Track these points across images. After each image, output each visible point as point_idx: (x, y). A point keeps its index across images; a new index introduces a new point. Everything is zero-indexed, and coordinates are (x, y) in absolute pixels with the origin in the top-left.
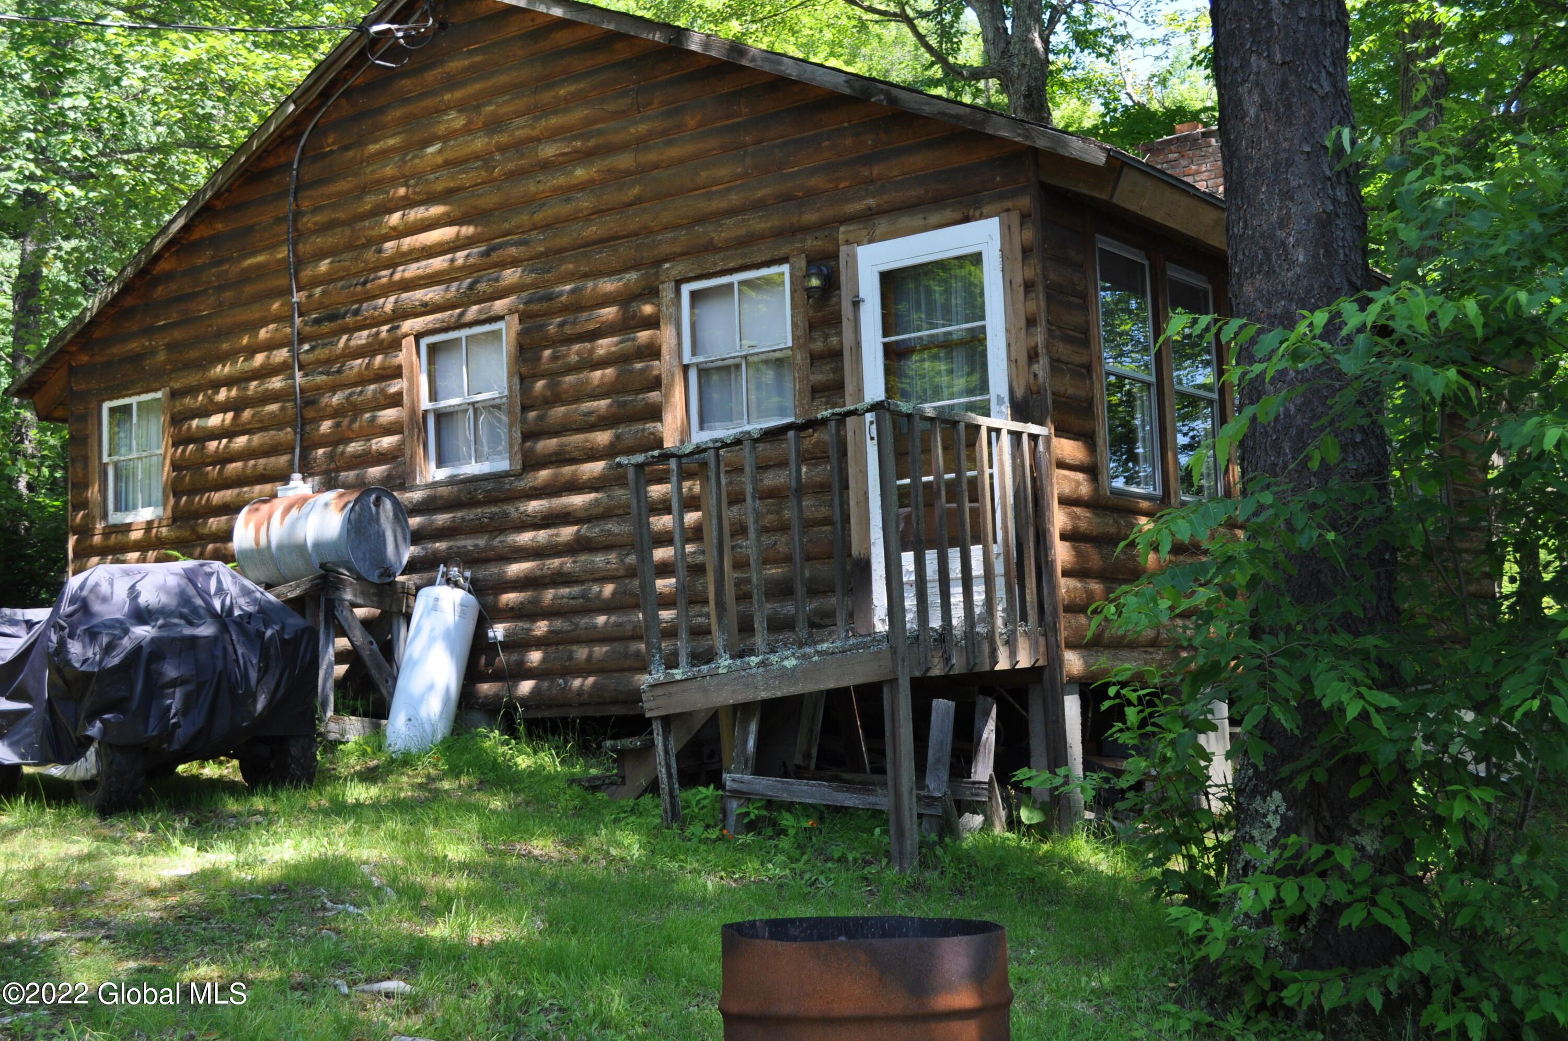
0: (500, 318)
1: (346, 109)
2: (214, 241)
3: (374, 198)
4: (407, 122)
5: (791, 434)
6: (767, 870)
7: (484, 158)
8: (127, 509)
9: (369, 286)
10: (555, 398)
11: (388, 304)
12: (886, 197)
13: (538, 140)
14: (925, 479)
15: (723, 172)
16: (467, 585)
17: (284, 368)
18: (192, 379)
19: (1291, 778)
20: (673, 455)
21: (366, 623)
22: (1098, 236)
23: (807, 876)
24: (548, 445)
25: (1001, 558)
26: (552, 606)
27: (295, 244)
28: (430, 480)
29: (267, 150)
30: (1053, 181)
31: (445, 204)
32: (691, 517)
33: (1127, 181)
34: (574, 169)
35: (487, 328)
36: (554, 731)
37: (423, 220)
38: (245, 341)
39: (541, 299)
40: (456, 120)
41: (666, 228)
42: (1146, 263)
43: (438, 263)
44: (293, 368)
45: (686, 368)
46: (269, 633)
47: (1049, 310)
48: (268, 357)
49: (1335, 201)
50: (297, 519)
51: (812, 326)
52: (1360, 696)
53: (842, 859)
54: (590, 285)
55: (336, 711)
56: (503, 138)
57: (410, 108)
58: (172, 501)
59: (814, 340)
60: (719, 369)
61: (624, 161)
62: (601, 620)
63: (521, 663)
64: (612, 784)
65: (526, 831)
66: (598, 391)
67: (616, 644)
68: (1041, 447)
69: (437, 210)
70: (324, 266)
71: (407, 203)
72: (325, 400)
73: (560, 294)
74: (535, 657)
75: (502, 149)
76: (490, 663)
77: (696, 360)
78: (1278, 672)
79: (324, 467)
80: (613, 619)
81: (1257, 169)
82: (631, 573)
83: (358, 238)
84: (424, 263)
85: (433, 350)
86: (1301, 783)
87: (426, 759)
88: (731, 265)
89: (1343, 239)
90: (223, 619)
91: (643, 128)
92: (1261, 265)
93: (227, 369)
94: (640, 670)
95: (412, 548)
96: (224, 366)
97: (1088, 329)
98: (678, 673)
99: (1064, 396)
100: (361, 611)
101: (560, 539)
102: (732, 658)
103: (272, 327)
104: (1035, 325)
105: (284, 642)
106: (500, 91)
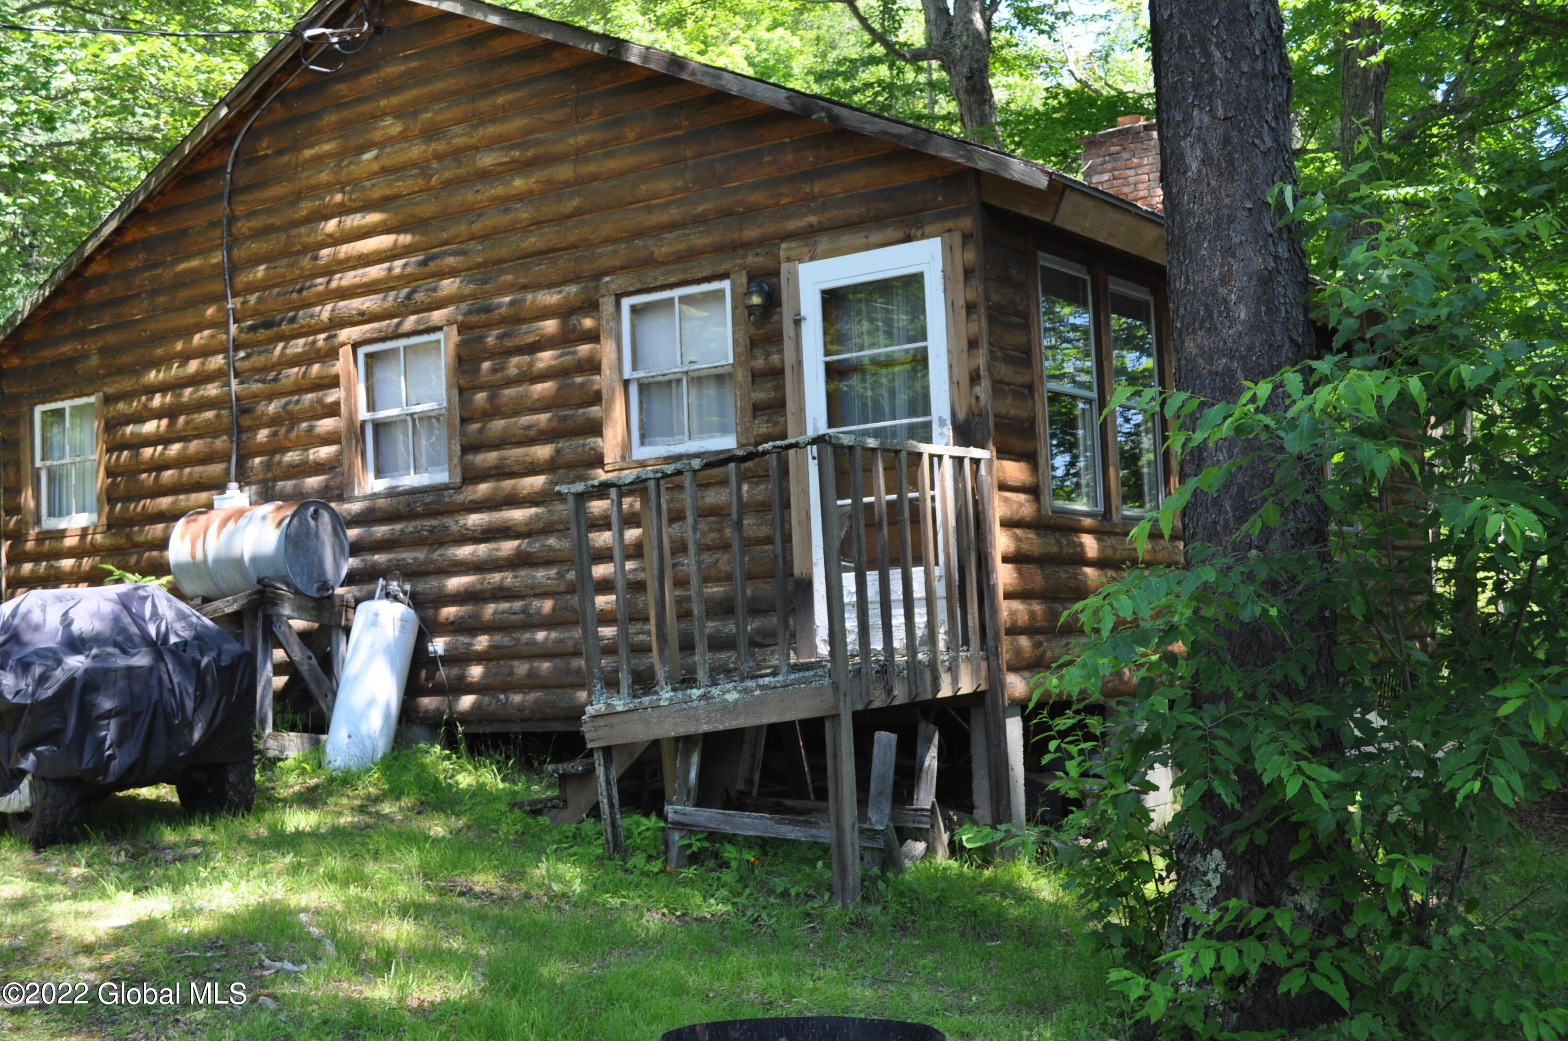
0: (438, 328)
1: (280, 112)
2: (147, 244)
3: (309, 204)
4: (342, 128)
5: (732, 466)
6: (710, 906)
7: (422, 167)
8: (61, 515)
9: (305, 293)
10: (495, 411)
11: (325, 312)
12: (827, 215)
13: (476, 148)
14: (866, 500)
15: (663, 186)
16: (407, 600)
17: (219, 375)
18: (126, 384)
19: (1231, 838)
20: (613, 485)
21: (304, 636)
22: (1040, 253)
23: (749, 913)
24: (487, 458)
25: (943, 581)
26: (492, 621)
27: (229, 250)
28: (369, 491)
29: (200, 153)
30: (995, 202)
31: (382, 211)
32: (632, 534)
33: (1070, 202)
34: (513, 179)
35: (425, 338)
36: (495, 747)
37: (359, 227)
38: (179, 347)
39: (479, 311)
40: (391, 127)
41: (606, 241)
42: (1088, 278)
43: (375, 272)
44: (228, 375)
45: (626, 383)
46: (205, 661)
47: (991, 333)
48: (203, 364)
49: (1276, 258)
50: (234, 533)
51: (753, 343)
52: (1299, 770)
53: (785, 894)
54: (530, 297)
55: (275, 727)
56: (440, 146)
57: (345, 114)
58: (106, 508)
59: (756, 358)
60: (658, 384)
61: (564, 172)
62: (541, 635)
63: (462, 677)
64: (554, 807)
65: (468, 865)
66: (538, 405)
67: (557, 660)
68: (983, 470)
69: (373, 218)
70: (259, 272)
71: (343, 210)
72: (261, 408)
73: (499, 306)
74: (476, 672)
75: (439, 157)
76: (430, 677)
77: (636, 375)
78: (1220, 745)
79: (261, 476)
80: (554, 635)
81: (1199, 225)
82: (571, 589)
83: (294, 244)
84: (360, 271)
85: (371, 359)
86: (1241, 845)
87: (366, 779)
88: (672, 280)
89: (1285, 296)
90: (158, 646)
91: (582, 139)
92: (1203, 321)
93: (161, 375)
94: (582, 686)
95: (351, 560)
96: (158, 372)
97: (1030, 349)
98: (619, 705)
99: (1005, 417)
100: (298, 624)
101: (500, 554)
102: (674, 690)
103: (206, 333)
104: (977, 347)
105: (220, 669)
106: (437, 98)
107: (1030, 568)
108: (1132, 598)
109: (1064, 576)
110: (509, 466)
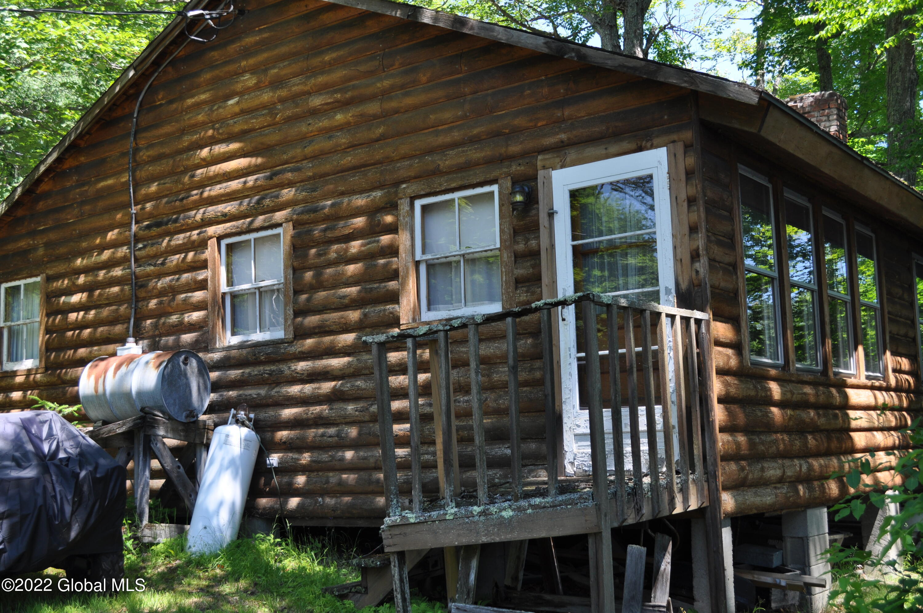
0: (279, 225)
1: (172, 73)
2: (78, 169)
3: (190, 137)
4: (215, 82)
5: (509, 320)
7: (270, 107)
8: (15, 360)
9: (185, 201)
10: (319, 285)
11: (198, 215)
12: (574, 132)
13: (309, 93)
14: (620, 351)
15: (447, 115)
16: (251, 425)
17: (123, 261)
18: (61, 268)
20: (410, 336)
21: (174, 451)
24: (312, 320)
26: (312, 441)
27: (134, 171)
28: (226, 344)
29: (115, 104)
30: (711, 119)
31: (240, 141)
32: (423, 377)
33: (773, 116)
34: (336, 114)
35: (269, 232)
36: (314, 538)
37: (225, 153)
38: (98, 241)
39: (310, 211)
40: (249, 80)
41: (404, 158)
42: (769, 186)
43: (235, 185)
44: (130, 261)
45: (417, 264)
46: (83, 474)
47: (707, 222)
48: (114, 253)
50: (126, 374)
51: (516, 232)
54: (346, 200)
55: (151, 521)
56: (283, 93)
57: (217, 72)
58: (45, 356)
59: (518, 243)
60: (442, 264)
61: (373, 108)
62: (349, 454)
63: (290, 484)
64: (357, 592)
66: (351, 279)
67: (362, 473)
68: (703, 330)
69: (234, 146)
70: (154, 188)
71: (213, 141)
72: (152, 284)
73: (324, 208)
74: (301, 480)
75: (282, 100)
76: (268, 483)
77: (425, 257)
79: (151, 333)
80: (361, 453)
82: (374, 419)
83: (178, 167)
84: (224, 185)
85: (231, 248)
87: (215, 562)
88: (453, 185)
90: (47, 460)
91: (387, 83)
93: (85, 261)
94: (381, 494)
95: (212, 395)
96: (83, 259)
97: (733, 236)
98: (412, 517)
99: (717, 288)
100: (171, 442)
101: (321, 391)
102: (458, 505)
103: (116, 231)
104: (697, 232)
105: (96, 480)
106: (282, 58)
107: (735, 408)
109: (759, 414)
110: (329, 326)
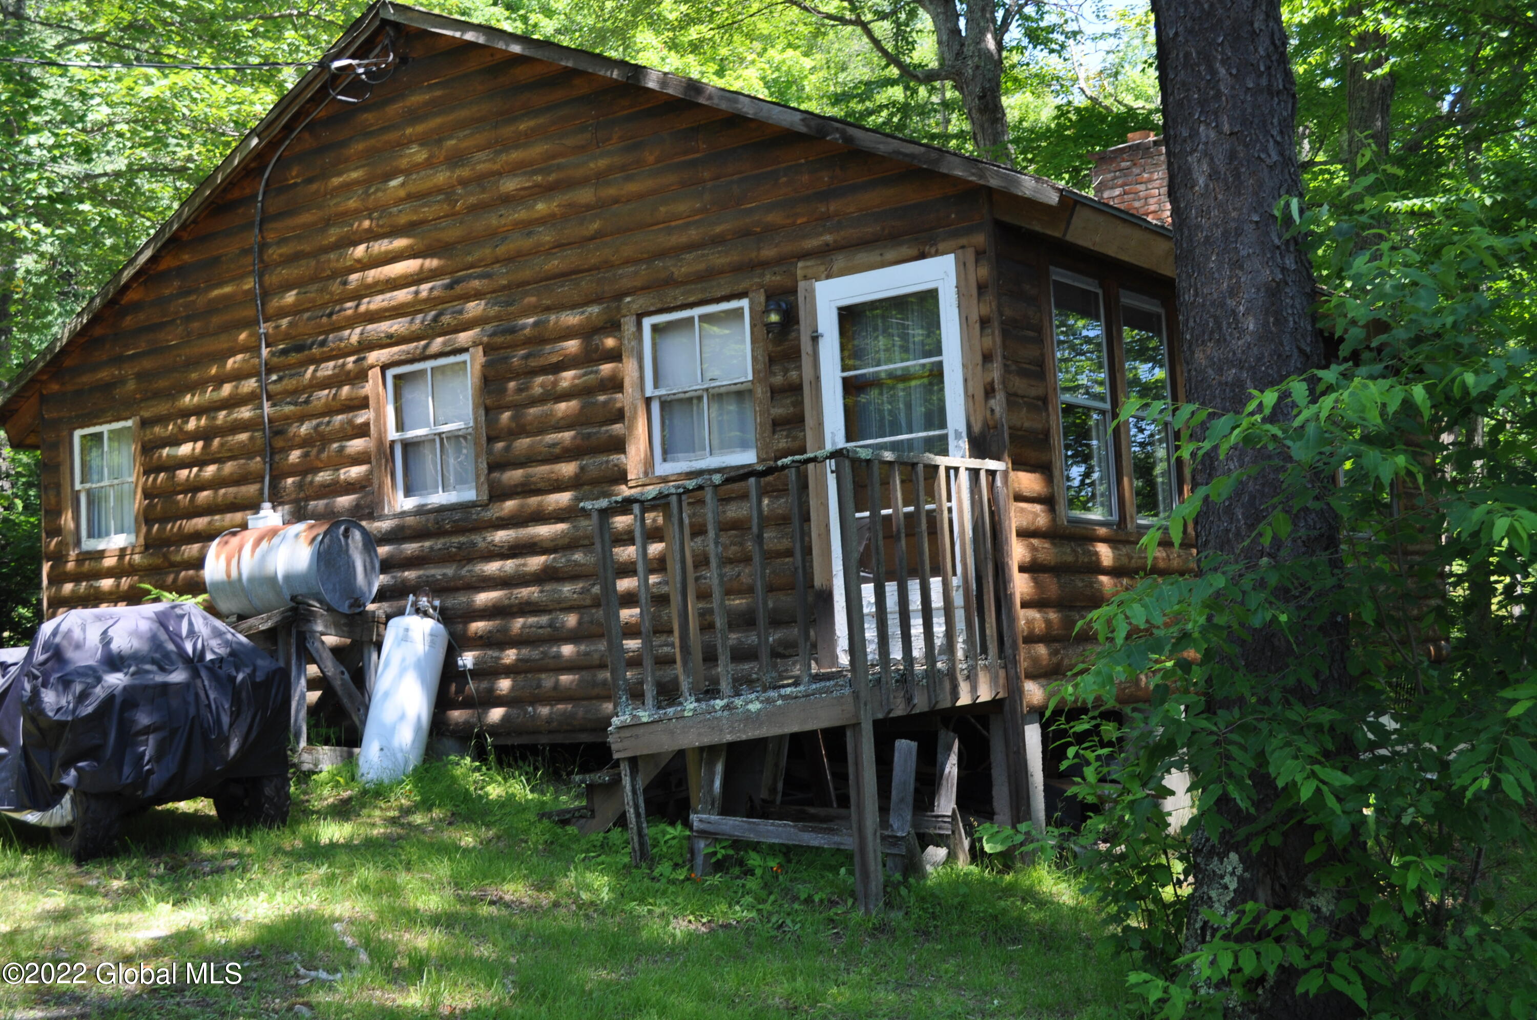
0: (466, 350)
1: (309, 142)
2: (181, 272)
3: (338, 230)
4: (370, 156)
5: (752, 480)
6: (735, 913)
7: (447, 192)
8: (100, 536)
9: (334, 317)
10: (519, 430)
11: (353, 336)
12: (842, 233)
13: (499, 174)
14: (884, 512)
15: (682, 207)
16: (436, 615)
17: (252, 398)
18: (162, 408)
19: (1248, 839)
20: (636, 501)
21: (336, 651)
22: (1052, 268)
23: (774, 919)
24: (515, 475)
25: (961, 591)
26: (521, 635)
27: (261, 276)
28: (398, 509)
29: (232, 182)
30: (1007, 219)
31: (408, 236)
32: (655, 549)
33: (1081, 218)
34: (536, 202)
35: (452, 359)
36: (524, 758)
37: (387, 252)
38: (214, 371)
39: (505, 332)
40: (417, 154)
41: (627, 262)
42: (1100, 292)
43: (403, 295)
44: (261, 398)
45: (648, 401)
46: (240, 677)
47: (1005, 346)
48: (237, 387)
49: (1283, 269)
50: (268, 552)
51: (772, 360)
52: (1313, 774)
53: (809, 901)
54: (553, 318)
55: (310, 741)
56: (465, 172)
57: (372, 142)
58: (144, 529)
59: (775, 374)
60: (680, 401)
61: (585, 196)
62: (568, 649)
63: (491, 690)
64: (581, 817)
65: (498, 874)
66: (562, 423)
67: (584, 673)
68: (999, 482)
69: (401, 243)
70: (290, 297)
71: (371, 236)
72: (293, 429)
73: (524, 327)
74: (504, 685)
75: (463, 183)
76: (460, 690)
77: (658, 393)
78: (1234, 751)
79: (293, 496)
80: (583, 648)
81: (1207, 238)
82: (597, 603)
83: (323, 270)
84: (388, 295)
85: (399, 380)
86: (1256, 847)
87: (399, 791)
88: (692, 299)
89: (1293, 306)
90: (194, 663)
91: (602, 163)
92: (1212, 332)
93: (196, 399)
94: (608, 698)
95: (381, 577)
96: (193, 395)
97: (1043, 361)
98: (644, 716)
99: (1020, 429)
100: (331, 640)
101: (527, 569)
102: (698, 700)
103: (239, 357)
104: (991, 361)
105: (255, 685)
106: (461, 125)
107: (1045, 577)
108: (1145, 606)
109: (1080, 584)
110: (535, 483)
